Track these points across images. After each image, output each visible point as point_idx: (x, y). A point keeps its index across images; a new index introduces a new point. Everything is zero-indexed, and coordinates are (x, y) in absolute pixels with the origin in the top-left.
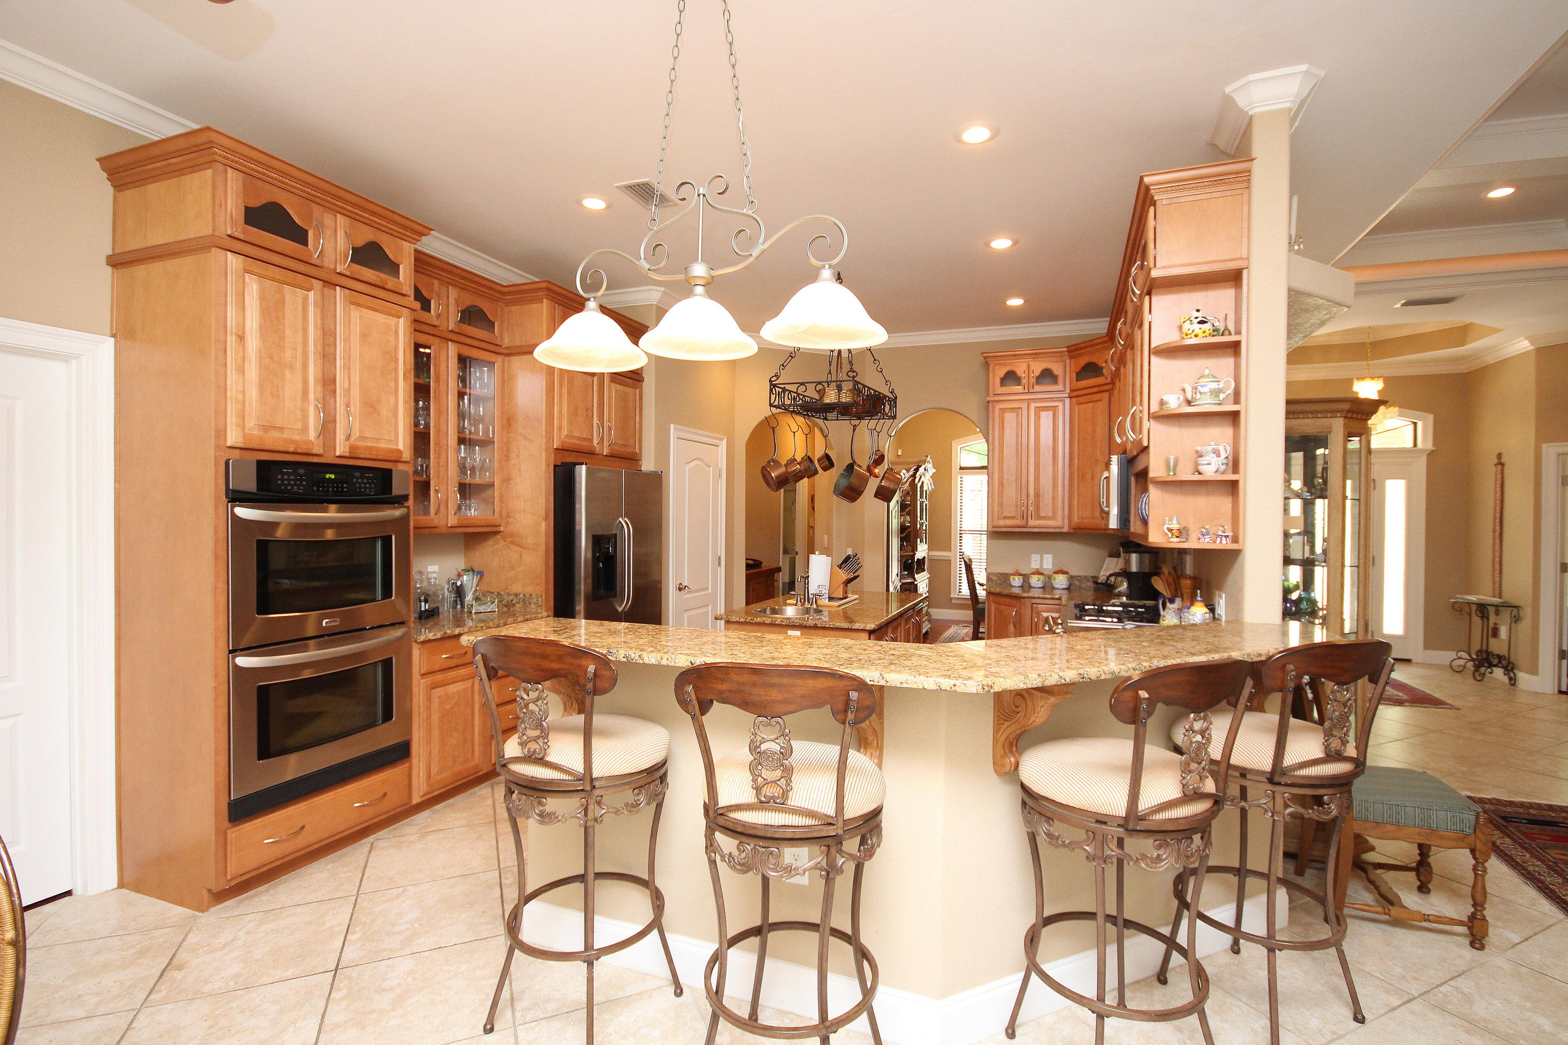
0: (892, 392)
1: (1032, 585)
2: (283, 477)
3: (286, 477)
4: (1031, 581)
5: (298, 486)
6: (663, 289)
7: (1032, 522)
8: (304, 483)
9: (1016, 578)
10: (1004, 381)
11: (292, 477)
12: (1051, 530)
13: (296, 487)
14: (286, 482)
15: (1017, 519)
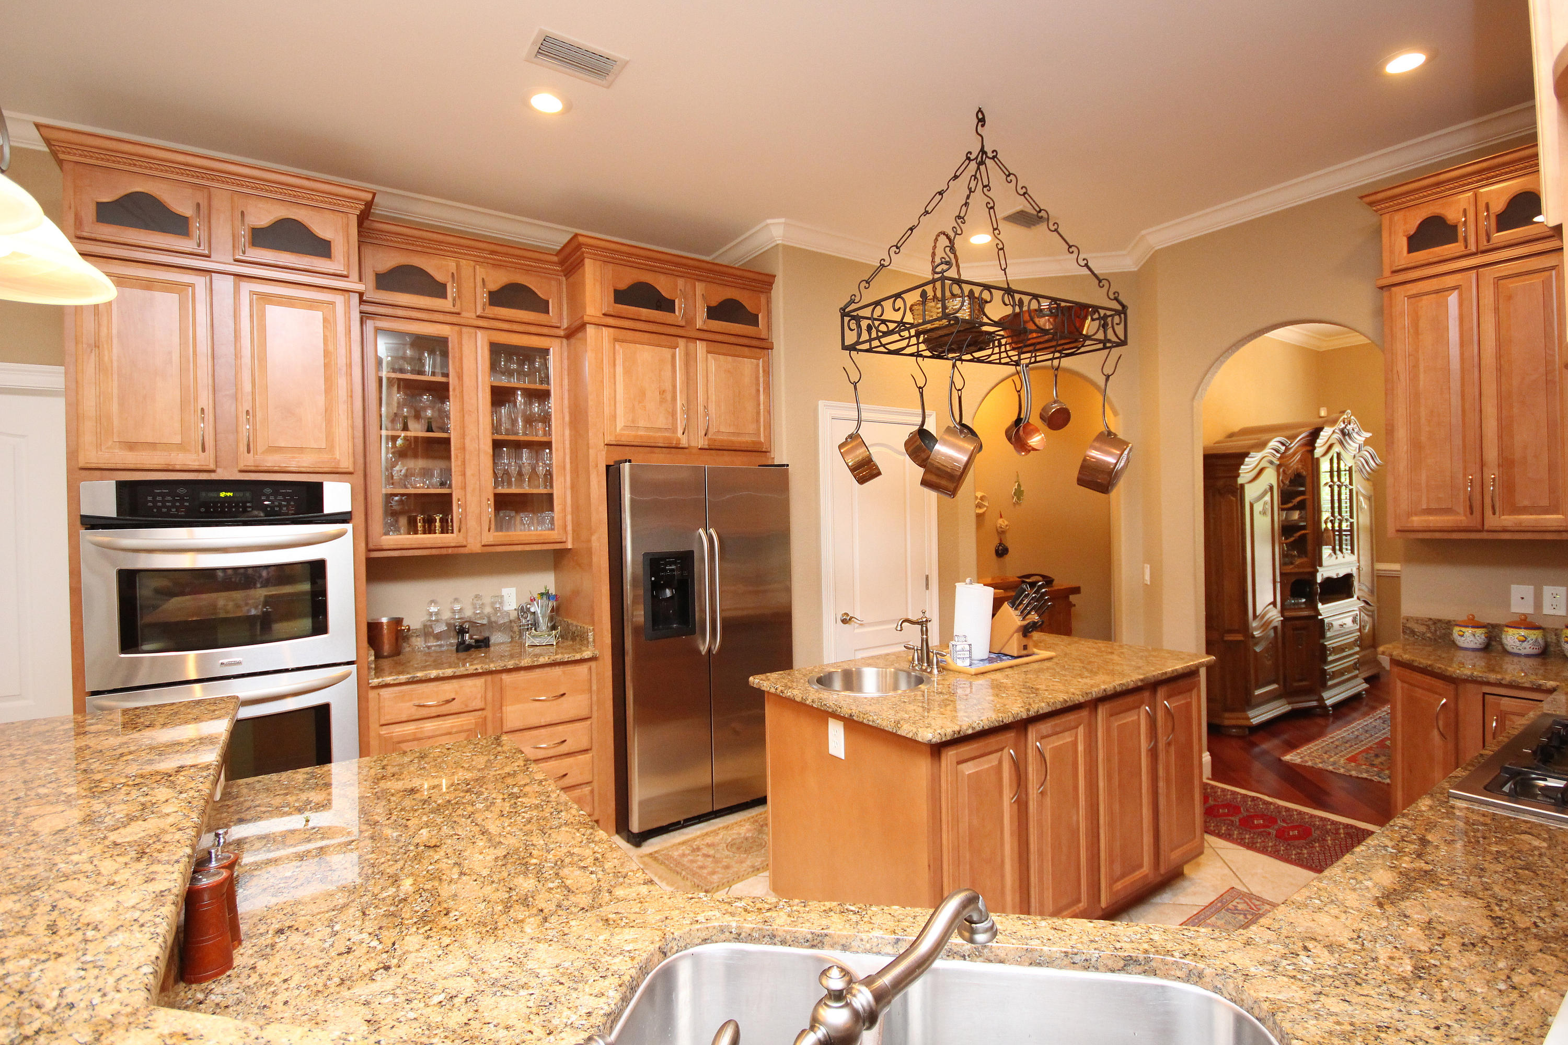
0: (1116, 299)
1: (1509, 649)
2: (154, 498)
3: (159, 498)
4: (1505, 641)
5: (178, 509)
6: (782, 220)
7: (1492, 521)
8: (186, 504)
9: (1468, 631)
10: (1416, 242)
11: (169, 498)
12: (1549, 537)
13: (174, 510)
14: (159, 504)
15: (1458, 514)
